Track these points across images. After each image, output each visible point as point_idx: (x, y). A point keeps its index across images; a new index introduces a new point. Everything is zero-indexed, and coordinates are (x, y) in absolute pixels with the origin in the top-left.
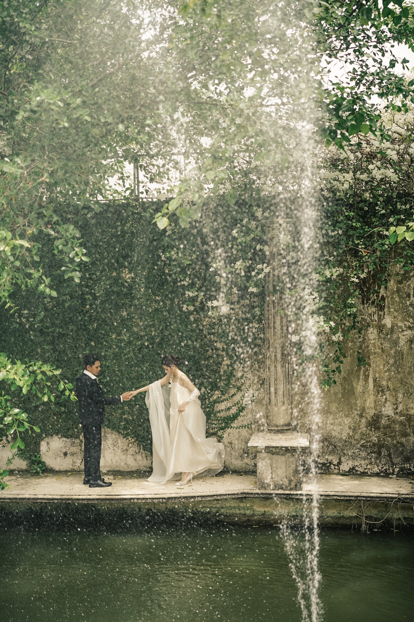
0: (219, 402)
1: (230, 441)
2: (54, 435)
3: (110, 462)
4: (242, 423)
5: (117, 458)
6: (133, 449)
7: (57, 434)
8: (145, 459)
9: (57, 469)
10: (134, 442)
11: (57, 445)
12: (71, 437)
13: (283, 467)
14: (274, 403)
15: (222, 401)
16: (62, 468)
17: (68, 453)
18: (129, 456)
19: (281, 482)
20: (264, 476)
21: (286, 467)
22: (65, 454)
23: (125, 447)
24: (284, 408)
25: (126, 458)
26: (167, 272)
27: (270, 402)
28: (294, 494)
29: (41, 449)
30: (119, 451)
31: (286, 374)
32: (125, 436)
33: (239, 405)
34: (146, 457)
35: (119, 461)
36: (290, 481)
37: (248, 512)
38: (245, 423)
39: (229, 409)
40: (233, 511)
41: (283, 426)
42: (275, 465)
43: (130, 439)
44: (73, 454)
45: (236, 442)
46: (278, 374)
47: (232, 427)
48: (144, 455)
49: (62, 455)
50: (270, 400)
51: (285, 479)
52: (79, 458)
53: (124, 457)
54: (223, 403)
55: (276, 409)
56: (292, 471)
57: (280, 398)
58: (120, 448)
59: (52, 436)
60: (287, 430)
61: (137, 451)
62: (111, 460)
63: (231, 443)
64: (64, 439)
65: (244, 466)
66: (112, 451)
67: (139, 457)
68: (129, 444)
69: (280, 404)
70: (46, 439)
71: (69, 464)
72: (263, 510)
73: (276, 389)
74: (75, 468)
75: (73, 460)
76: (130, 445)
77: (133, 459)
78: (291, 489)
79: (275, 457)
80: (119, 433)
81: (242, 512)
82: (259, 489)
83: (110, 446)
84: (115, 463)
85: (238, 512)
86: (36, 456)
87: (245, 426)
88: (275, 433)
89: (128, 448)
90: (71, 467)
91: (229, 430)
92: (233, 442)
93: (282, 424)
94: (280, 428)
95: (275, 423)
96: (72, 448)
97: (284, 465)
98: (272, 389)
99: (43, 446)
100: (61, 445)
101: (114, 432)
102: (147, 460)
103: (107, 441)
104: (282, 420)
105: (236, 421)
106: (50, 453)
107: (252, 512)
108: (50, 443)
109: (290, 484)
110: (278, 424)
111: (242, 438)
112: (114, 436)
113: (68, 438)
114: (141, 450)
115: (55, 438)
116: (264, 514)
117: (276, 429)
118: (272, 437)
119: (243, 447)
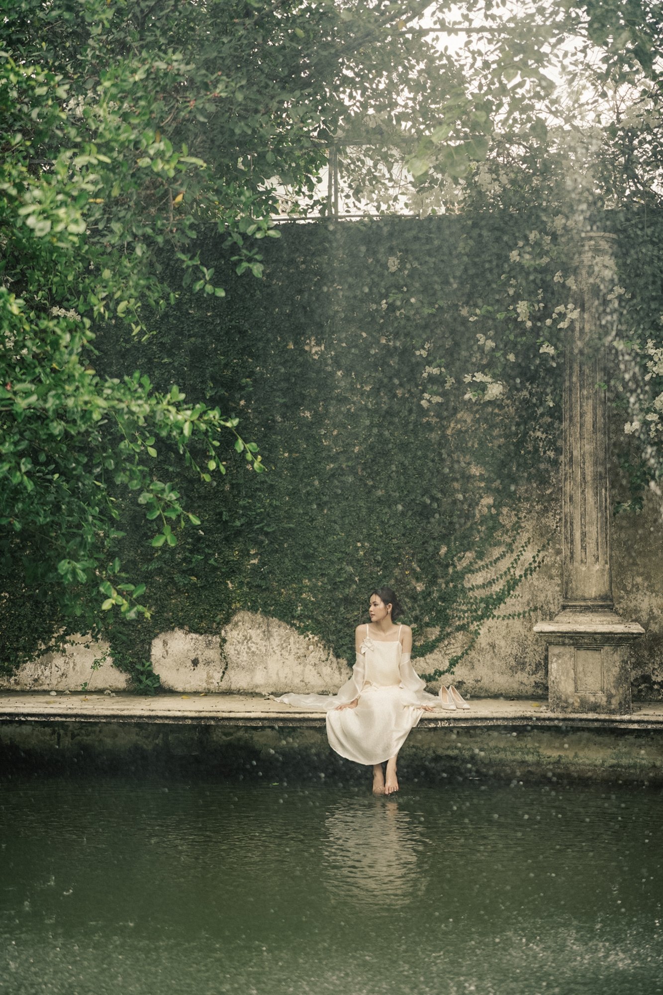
0: (472, 572)
1: (490, 641)
2: (176, 629)
3: (274, 677)
4: (514, 609)
5: (287, 670)
6: (318, 653)
7: (181, 627)
8: (337, 672)
9: (180, 689)
10: (318, 641)
11: (182, 646)
12: (206, 632)
13: (597, 672)
14: (579, 559)
15: (479, 570)
16: (189, 688)
17: (200, 660)
18: (309, 667)
19: (592, 699)
20: (561, 687)
21: (602, 673)
22: (195, 662)
23: (303, 651)
24: (597, 567)
25: (303, 671)
26: (384, 341)
27: (572, 558)
28: (616, 721)
29: (153, 652)
30: (291, 657)
31: (601, 506)
32: (302, 631)
33: (509, 577)
34: (340, 668)
35: (290, 676)
36: (610, 697)
37: (530, 758)
38: (519, 609)
39: (491, 583)
40: (502, 755)
41: (595, 599)
42: (581, 669)
43: (311, 636)
44: (208, 663)
45: (503, 643)
46: (588, 507)
47: (494, 616)
48: (335, 665)
49: (189, 663)
50: (572, 553)
51: (600, 694)
52: (218, 669)
53: (299, 668)
54: (480, 574)
55: (584, 569)
56: (612, 679)
57: (591, 547)
58: (293, 652)
59: (173, 629)
60: (602, 606)
61: (324, 658)
62: (277, 674)
63: (493, 646)
64: (194, 636)
65: (515, 686)
66: (280, 658)
67: (326, 670)
68: (309, 645)
69: (591, 559)
70: (162, 636)
71: (201, 680)
72: (559, 753)
73: (584, 534)
74: (212, 687)
75: (208, 673)
76: (311, 647)
77: (315, 673)
78: (612, 712)
79: (582, 653)
80: (293, 625)
81: (518, 756)
82: (553, 711)
83: (275, 648)
84: (283, 680)
85: (510, 757)
86: (143, 665)
87: (519, 614)
88: (581, 612)
89: (307, 653)
90: (204, 685)
91: (489, 622)
92: (497, 642)
93: (593, 595)
94: (590, 603)
95: (580, 593)
96: (206, 652)
97: (599, 668)
98: (578, 535)
99: (157, 648)
100: (187, 647)
101: (284, 624)
102: (341, 674)
103: (271, 639)
104: (594, 589)
105: (502, 606)
106: (168, 660)
107: (536, 758)
108: (169, 642)
109: (609, 702)
110: (586, 595)
111: (512, 635)
112: (282, 631)
113: (201, 634)
114: (331, 656)
115: (179, 634)
116: (558, 762)
117: (583, 603)
118: (576, 618)
119: (514, 652)
